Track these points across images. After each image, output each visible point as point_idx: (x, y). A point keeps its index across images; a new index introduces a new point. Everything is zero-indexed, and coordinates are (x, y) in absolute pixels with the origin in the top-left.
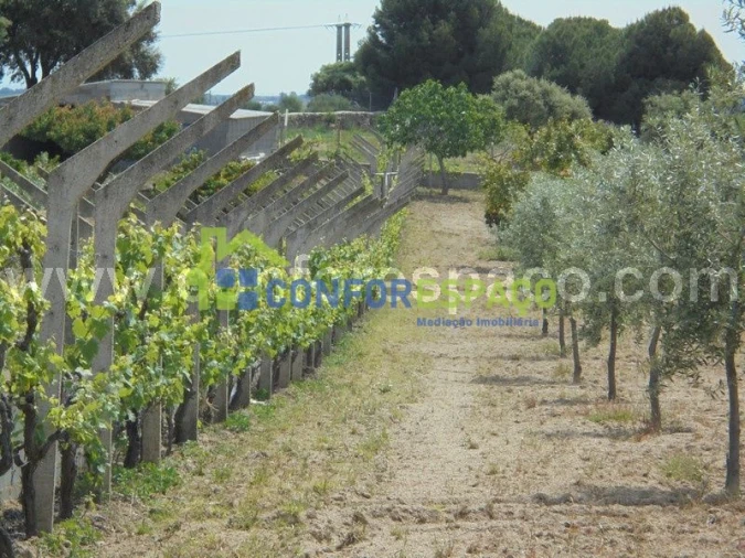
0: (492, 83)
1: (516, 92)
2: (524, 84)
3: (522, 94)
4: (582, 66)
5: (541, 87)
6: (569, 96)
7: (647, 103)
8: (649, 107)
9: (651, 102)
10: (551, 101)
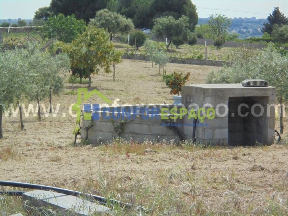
0: (96, 14)
1: (104, 17)
2: (107, 14)
3: (106, 18)
4: (137, 7)
5: (114, 15)
6: (125, 19)
7: (154, 21)
8: (155, 23)
9: (156, 21)
10: (118, 21)
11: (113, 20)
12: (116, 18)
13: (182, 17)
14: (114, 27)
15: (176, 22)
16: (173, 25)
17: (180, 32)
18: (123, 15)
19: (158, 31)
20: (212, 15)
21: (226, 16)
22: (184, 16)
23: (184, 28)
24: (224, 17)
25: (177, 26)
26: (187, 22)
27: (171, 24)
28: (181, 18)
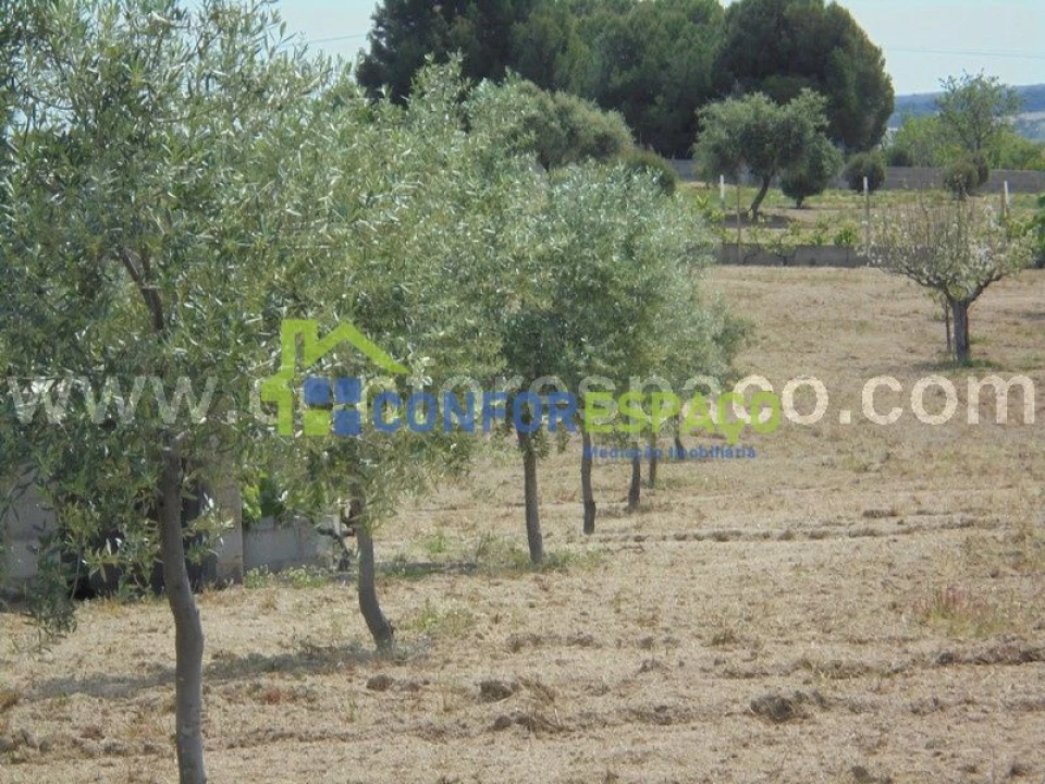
5: (555, 102)
6: (598, 112)
7: (702, 116)
8: (704, 121)
9: (707, 114)
10: (571, 121)
11: (552, 119)
12: (563, 112)
13: (801, 93)
14: (557, 145)
15: (778, 113)
16: (771, 127)
17: (798, 149)
18: (590, 99)
19: (717, 149)
20: (950, 77)
21: (1001, 82)
22: (809, 90)
23: (811, 134)
24: (994, 85)
25: (785, 128)
26: (820, 112)
27: (760, 122)
28: (800, 97)
